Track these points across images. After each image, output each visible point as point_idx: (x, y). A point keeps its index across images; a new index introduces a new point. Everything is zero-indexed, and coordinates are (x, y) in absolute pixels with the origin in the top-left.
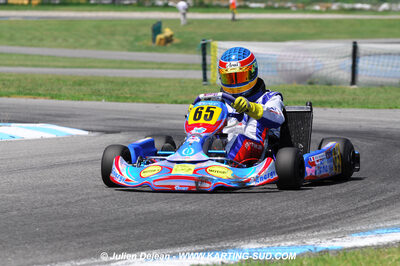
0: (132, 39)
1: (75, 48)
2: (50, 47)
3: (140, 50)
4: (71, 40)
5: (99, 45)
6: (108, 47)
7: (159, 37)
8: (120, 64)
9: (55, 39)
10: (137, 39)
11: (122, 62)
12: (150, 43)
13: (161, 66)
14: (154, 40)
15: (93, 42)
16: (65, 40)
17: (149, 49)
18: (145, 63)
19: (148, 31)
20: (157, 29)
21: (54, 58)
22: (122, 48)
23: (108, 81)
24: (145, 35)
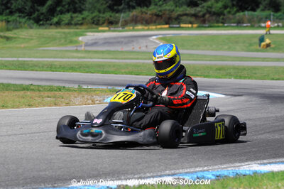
0: (248, 45)
1: (216, 50)
2: (203, 50)
3: (252, 51)
4: (214, 46)
5: (229, 49)
6: (235, 50)
7: (263, 44)
8: (242, 59)
9: (206, 45)
10: (251, 45)
11: (243, 58)
12: (258, 47)
13: (264, 59)
14: (260, 45)
15: (226, 47)
16: (211, 46)
17: (258, 51)
18: (255, 58)
19: (257, 40)
20: (262, 39)
21: (205, 56)
22: (243, 50)
23: (235, 68)
24: (255, 43)
